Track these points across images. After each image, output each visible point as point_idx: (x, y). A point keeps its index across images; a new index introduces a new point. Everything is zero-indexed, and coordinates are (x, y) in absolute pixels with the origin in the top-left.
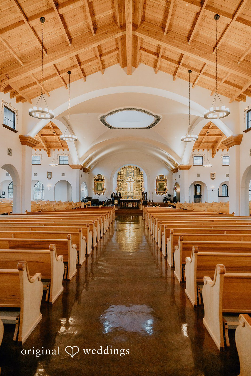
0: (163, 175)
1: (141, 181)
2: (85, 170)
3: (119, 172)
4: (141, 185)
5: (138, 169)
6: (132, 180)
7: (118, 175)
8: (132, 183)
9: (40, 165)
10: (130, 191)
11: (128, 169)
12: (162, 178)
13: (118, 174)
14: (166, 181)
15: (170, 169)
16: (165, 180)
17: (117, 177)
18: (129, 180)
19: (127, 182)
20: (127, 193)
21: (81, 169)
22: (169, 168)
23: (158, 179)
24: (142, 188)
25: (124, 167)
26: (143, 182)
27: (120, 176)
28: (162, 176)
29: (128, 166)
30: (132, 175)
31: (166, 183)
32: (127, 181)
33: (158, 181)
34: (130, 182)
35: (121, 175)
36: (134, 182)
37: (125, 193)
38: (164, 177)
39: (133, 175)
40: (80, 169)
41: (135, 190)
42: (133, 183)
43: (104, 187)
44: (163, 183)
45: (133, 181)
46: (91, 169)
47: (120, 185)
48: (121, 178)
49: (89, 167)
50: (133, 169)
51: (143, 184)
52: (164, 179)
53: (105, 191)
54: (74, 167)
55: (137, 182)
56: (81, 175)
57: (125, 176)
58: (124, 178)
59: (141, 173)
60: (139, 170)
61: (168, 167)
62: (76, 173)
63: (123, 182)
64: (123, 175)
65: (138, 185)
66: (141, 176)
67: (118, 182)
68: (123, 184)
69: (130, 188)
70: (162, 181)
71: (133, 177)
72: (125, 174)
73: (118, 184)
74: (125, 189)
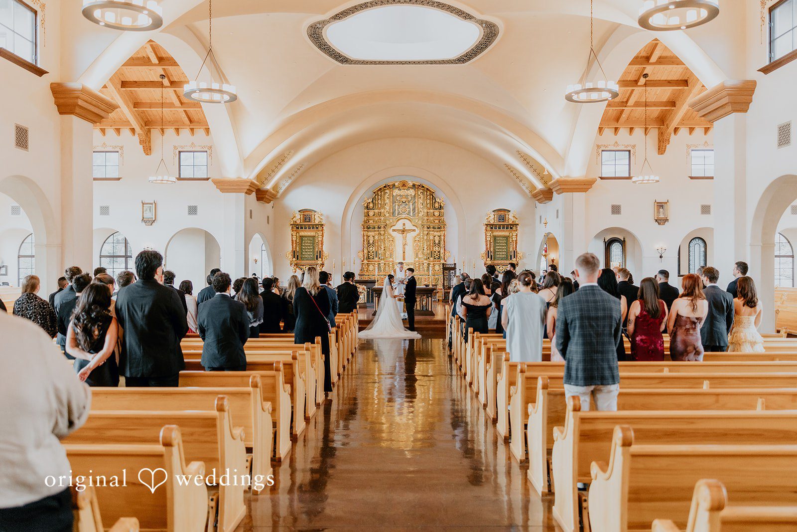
0: (505, 210)
1: (438, 228)
2: (262, 195)
3: (370, 200)
4: (437, 242)
5: (430, 191)
6: (409, 226)
7: (366, 210)
8: (410, 236)
9: (119, 179)
11: (396, 192)
12: (502, 218)
13: (367, 208)
14: (514, 228)
15: (527, 191)
16: (513, 225)
17: (363, 218)
18: (399, 226)
19: (394, 234)
21: (249, 192)
22: (524, 188)
23: (492, 222)
24: (442, 251)
25: (385, 187)
26: (442, 233)
27: (371, 213)
28: (502, 214)
29: (396, 184)
30: (409, 212)
31: (517, 236)
32: (394, 230)
33: (492, 228)
34: (403, 231)
35: (376, 211)
36: (417, 231)
38: (511, 218)
39: (414, 209)
40: (246, 193)
41: (420, 258)
42: (413, 234)
43: (322, 249)
44: (507, 234)
45: (414, 230)
46: (281, 191)
47: (371, 242)
48: (376, 218)
49: (276, 187)
50: (412, 192)
51: (442, 237)
52: (511, 222)
53: (325, 263)
54: (225, 186)
55: (426, 232)
56: (251, 211)
57: (387, 215)
58: (386, 220)
59: (437, 205)
60: (432, 194)
61: (521, 184)
62: (238, 203)
63: (382, 233)
64: (382, 210)
65: (429, 240)
66: (437, 213)
67: (366, 233)
68: (382, 237)
69: (404, 252)
70: (504, 228)
71: (414, 215)
72: (387, 207)
73: (365, 238)
74: (388, 253)
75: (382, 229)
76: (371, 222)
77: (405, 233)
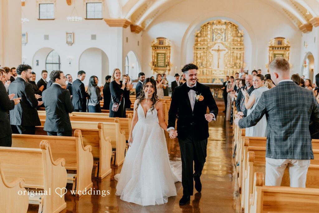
0: (282, 38)
1: (240, 49)
2: (134, 29)
3: (199, 32)
4: (239, 57)
5: (235, 26)
6: (222, 47)
7: (196, 38)
8: (222, 53)
9: (54, 19)
10: (218, 67)
11: (214, 27)
12: (280, 43)
13: (197, 36)
14: (287, 49)
15: (297, 26)
16: (287, 47)
17: (194, 43)
18: (216, 47)
19: (213, 52)
20: (212, 71)
21: (125, 26)
22: (295, 24)
23: (273, 45)
24: (242, 63)
25: (208, 24)
26: (242, 52)
27: (199, 39)
28: (280, 41)
29: (215, 22)
30: (222, 39)
31: (289, 54)
32: (213, 50)
33: (273, 49)
34: (218, 50)
35: (202, 38)
36: (227, 50)
37: (209, 71)
38: (285, 43)
39: (225, 37)
40: (124, 27)
41: (228, 67)
42: (224, 52)
43: (169, 61)
44: (282, 52)
45: (225, 50)
46: (146, 26)
47: (199, 57)
48: (202, 43)
49: (142, 24)
50: (224, 27)
51: (242, 55)
52: (285, 45)
53: (172, 69)
54: (112, 23)
55: (232, 51)
56: (127, 38)
57: (209, 41)
58: (208, 44)
59: (239, 35)
60: (236, 28)
61: (293, 21)
62: (117, 33)
63: (206, 51)
64: (206, 38)
65: (233, 56)
66: (239, 40)
67: (195, 51)
68: (205, 54)
69: (218, 63)
70: (281, 48)
71: (225, 41)
72: (209, 36)
73: (195, 54)
74: (208, 63)
75: (206, 49)
76: (199, 45)
77: (219, 51)
